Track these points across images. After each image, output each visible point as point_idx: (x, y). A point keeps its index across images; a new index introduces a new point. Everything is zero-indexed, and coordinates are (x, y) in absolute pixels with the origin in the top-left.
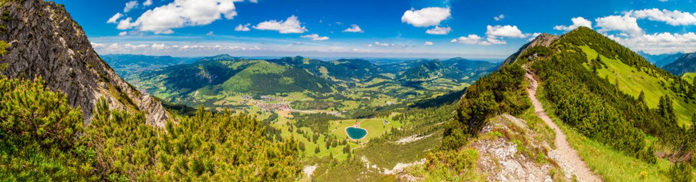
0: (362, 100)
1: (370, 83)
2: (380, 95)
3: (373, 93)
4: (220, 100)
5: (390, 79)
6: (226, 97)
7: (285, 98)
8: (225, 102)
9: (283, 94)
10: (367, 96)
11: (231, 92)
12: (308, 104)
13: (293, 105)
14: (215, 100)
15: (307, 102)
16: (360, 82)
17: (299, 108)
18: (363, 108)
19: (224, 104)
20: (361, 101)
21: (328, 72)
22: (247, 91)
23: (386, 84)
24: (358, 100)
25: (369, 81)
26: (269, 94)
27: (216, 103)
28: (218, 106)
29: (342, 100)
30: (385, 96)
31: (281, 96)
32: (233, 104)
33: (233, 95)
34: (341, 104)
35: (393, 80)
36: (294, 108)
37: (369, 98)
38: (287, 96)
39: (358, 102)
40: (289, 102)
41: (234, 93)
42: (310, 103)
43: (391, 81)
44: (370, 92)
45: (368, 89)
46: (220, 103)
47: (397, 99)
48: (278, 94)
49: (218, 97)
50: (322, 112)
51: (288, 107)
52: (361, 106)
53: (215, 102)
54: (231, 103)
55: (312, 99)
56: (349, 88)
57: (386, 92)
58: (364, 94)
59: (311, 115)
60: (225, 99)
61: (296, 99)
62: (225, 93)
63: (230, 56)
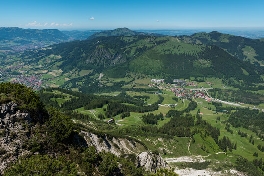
4: (128, 83)
6: (134, 79)
7: (201, 84)
8: (134, 86)
9: (199, 79)
11: (140, 74)
12: (230, 94)
13: (212, 93)
14: (123, 83)
15: (229, 91)
17: (219, 98)
19: (134, 88)
22: (158, 74)
26: (182, 78)
27: (125, 87)
28: (128, 90)
31: (197, 81)
32: (144, 87)
33: (142, 77)
36: (213, 96)
38: (203, 81)
40: (206, 90)
41: (143, 75)
46: (129, 86)
48: (192, 78)
49: (126, 80)
51: (206, 94)
53: (123, 85)
54: (141, 87)
55: (236, 89)
59: (237, 108)
60: (134, 82)
61: (215, 87)
62: (133, 76)
63: (130, 31)
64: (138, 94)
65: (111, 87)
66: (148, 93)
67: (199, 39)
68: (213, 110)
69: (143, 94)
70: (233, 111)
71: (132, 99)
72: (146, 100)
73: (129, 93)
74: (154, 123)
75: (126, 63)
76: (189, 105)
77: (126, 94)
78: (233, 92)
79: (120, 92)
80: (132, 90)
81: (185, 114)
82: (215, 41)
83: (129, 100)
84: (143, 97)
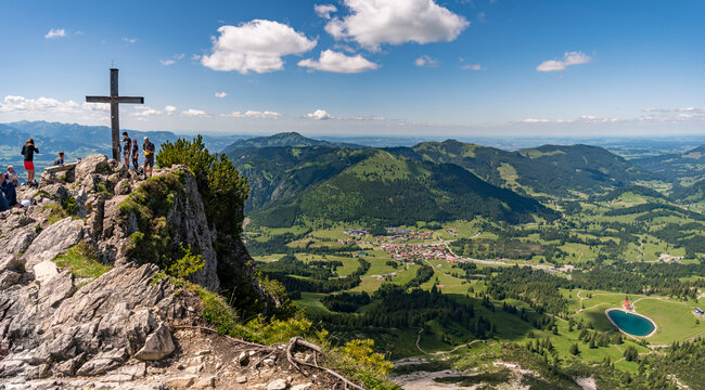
0: (600, 243)
1: (615, 204)
2: (642, 237)
3: (623, 229)
4: (299, 237)
5: (660, 195)
6: (311, 231)
7: (437, 234)
8: (311, 243)
9: (432, 224)
10: (611, 235)
11: (322, 219)
12: (487, 245)
13: (458, 248)
14: (290, 237)
15: (485, 241)
16: (591, 201)
17: (471, 255)
18: (609, 262)
19: (311, 246)
20: (600, 246)
21: (517, 177)
22: (357, 218)
23: (655, 211)
24: (593, 243)
25: (611, 200)
26: (403, 224)
27: (293, 245)
28: (298, 250)
29: (558, 241)
30: (655, 240)
31: (429, 228)
32: (330, 245)
33: (327, 227)
34: (559, 250)
35: (668, 199)
36: (460, 253)
37: (617, 241)
38: (441, 228)
39: (594, 248)
40: (446, 243)
41: (329, 222)
42: (491, 245)
43: (664, 202)
44: (616, 225)
45: (612, 219)
46: (303, 243)
47: (682, 250)
48: (421, 224)
49: (295, 230)
50: (522, 264)
51: (448, 251)
52: (601, 258)
53: (290, 241)
54: (325, 244)
55: (495, 237)
56: (569, 213)
57: (654, 228)
58: (603, 230)
59: (501, 269)
60: (310, 234)
61: (460, 236)
62: (308, 223)
63: (302, 138)
64: (318, 258)
65: (265, 245)
66: (339, 255)
67: (428, 153)
68: (462, 277)
69: (331, 258)
70: (494, 274)
71: (306, 266)
72: (335, 270)
73: (300, 257)
74: (351, 310)
75: (295, 198)
76: (419, 273)
77: (294, 258)
78: (492, 243)
79: (282, 256)
80: (308, 250)
81: (410, 290)
82: (452, 156)
83: (301, 268)
84: (330, 264)
